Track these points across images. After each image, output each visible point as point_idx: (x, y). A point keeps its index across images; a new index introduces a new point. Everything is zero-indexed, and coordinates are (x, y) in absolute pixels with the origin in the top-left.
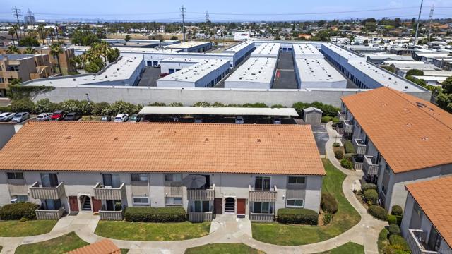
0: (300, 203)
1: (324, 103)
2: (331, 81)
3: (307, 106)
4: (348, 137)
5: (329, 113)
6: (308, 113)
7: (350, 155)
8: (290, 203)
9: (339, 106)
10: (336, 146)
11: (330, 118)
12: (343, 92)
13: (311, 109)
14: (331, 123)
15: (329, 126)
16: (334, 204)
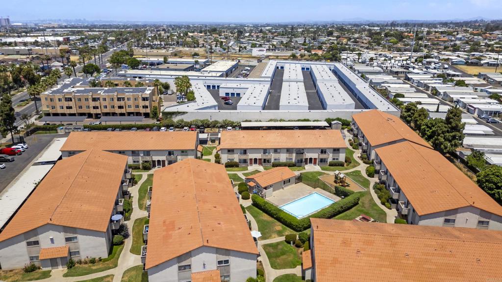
0: (337, 159)
1: (343, 118)
2: (345, 104)
3: (333, 120)
4: (356, 136)
5: (345, 124)
6: (334, 124)
7: (356, 144)
8: (334, 159)
9: (351, 120)
10: (350, 140)
11: (346, 126)
12: (353, 112)
13: (335, 122)
14: (347, 129)
15: (345, 131)
16: (350, 160)
